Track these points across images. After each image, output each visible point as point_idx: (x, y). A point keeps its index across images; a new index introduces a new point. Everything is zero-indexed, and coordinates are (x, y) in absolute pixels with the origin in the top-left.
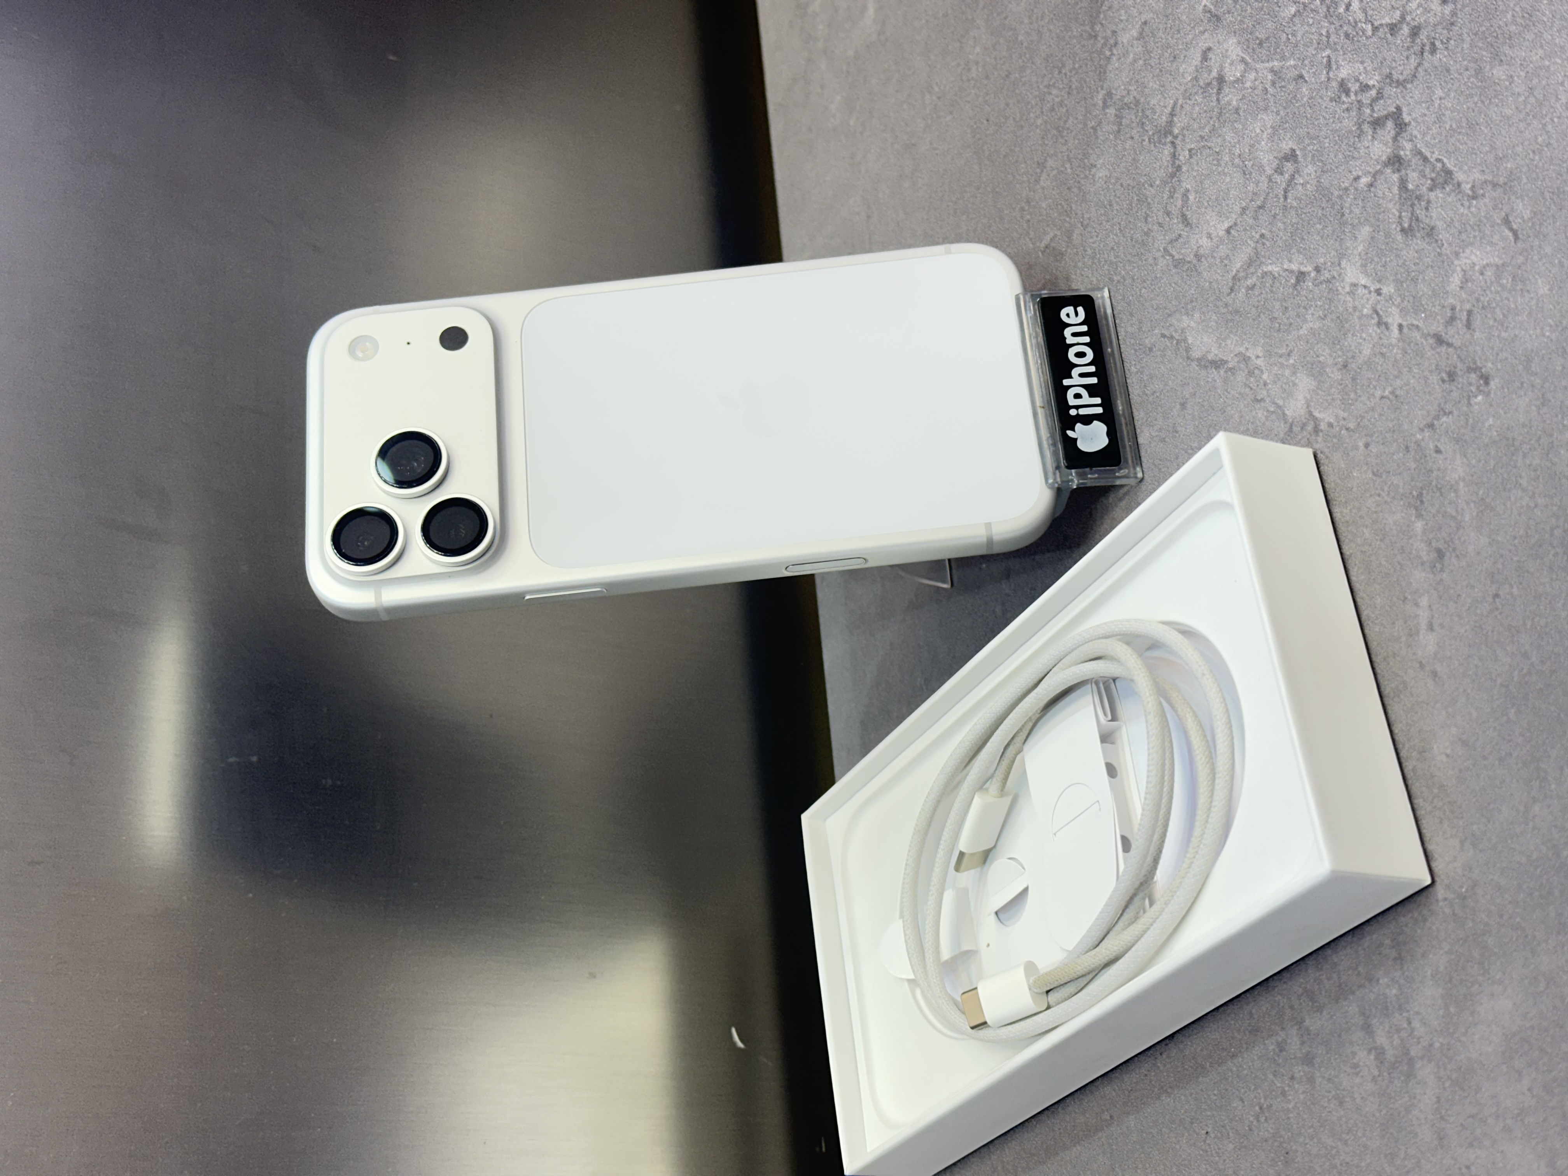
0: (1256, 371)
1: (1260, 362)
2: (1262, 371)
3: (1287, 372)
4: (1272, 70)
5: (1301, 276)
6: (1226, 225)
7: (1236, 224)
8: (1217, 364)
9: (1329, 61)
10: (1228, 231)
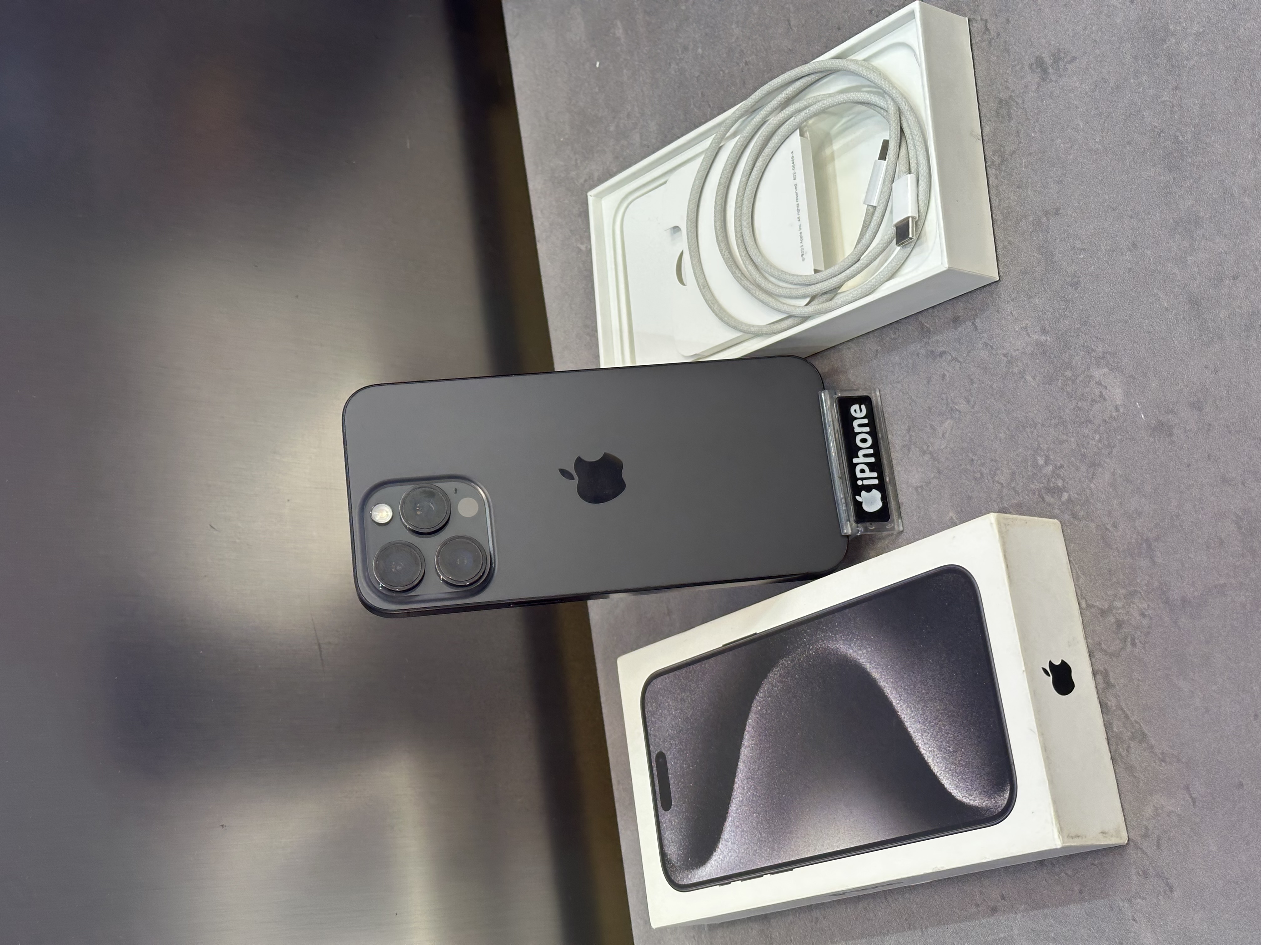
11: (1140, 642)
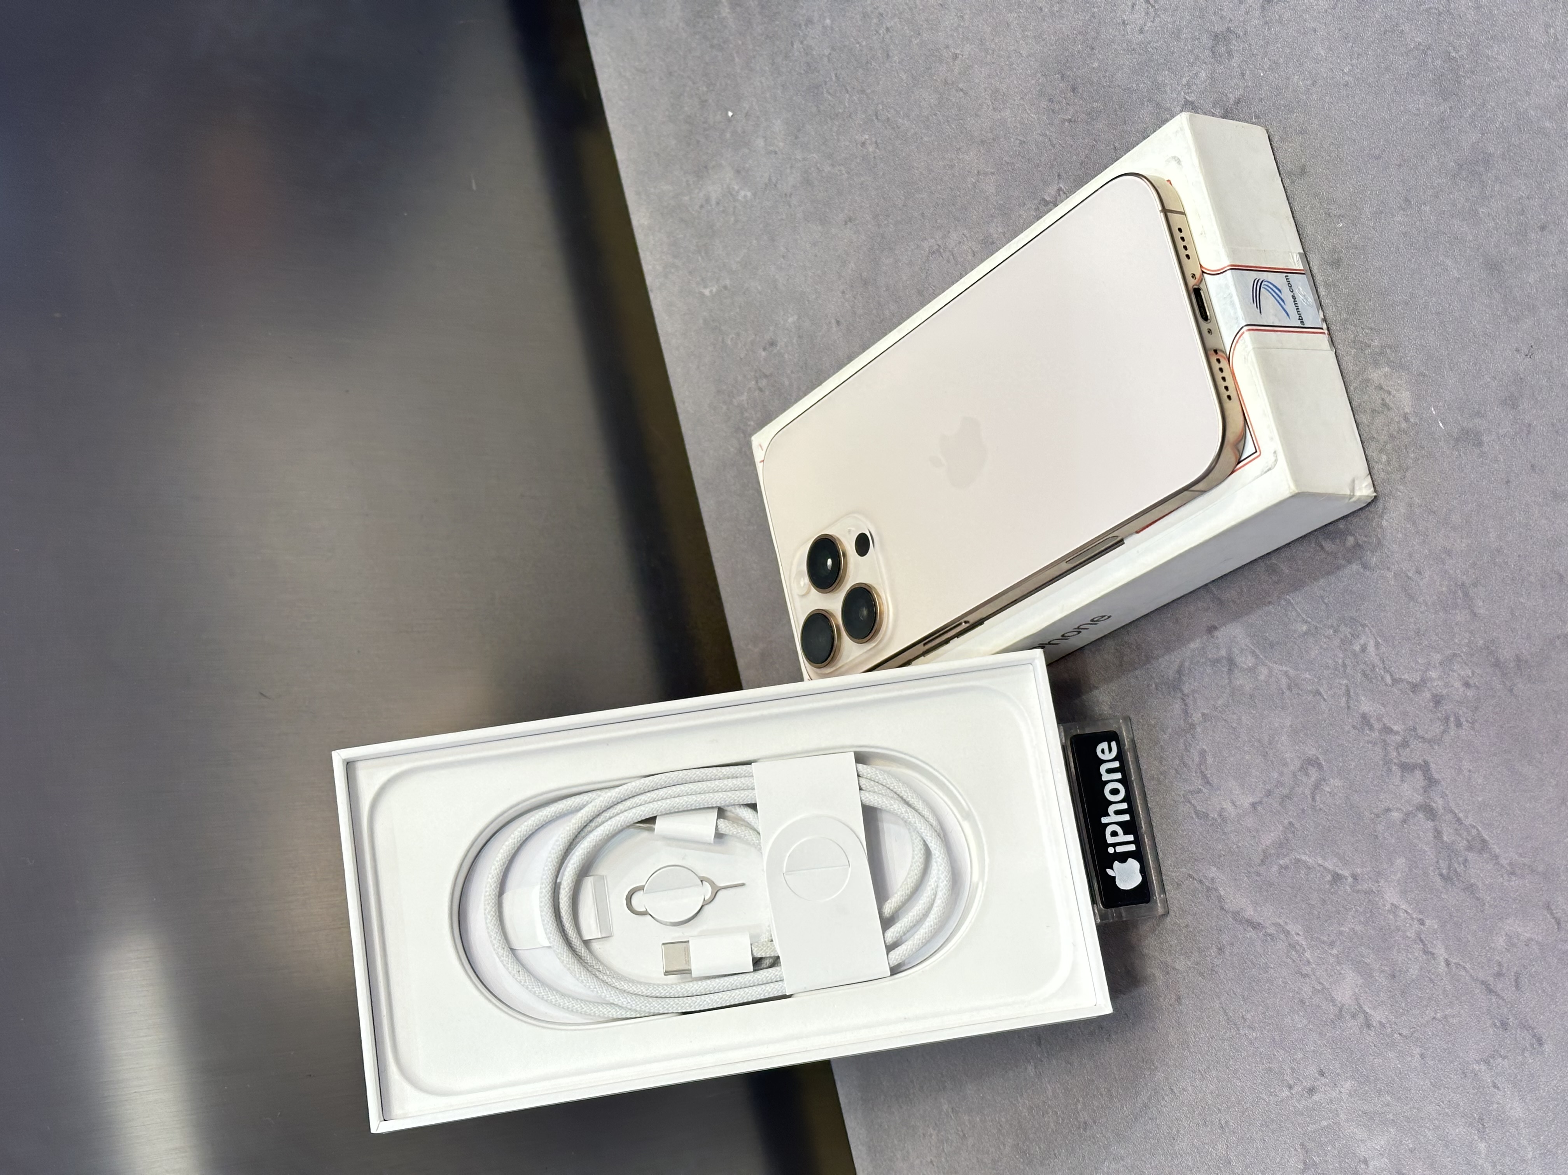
0: (1298, 947)
1: (1301, 940)
2: (1304, 950)
3: (1332, 960)
4: (1286, 673)
5: (1337, 878)
6: (1251, 800)
7: (1261, 802)
8: (1256, 926)
9: (1348, 691)
10: (1254, 805)
11: (1467, 721)
